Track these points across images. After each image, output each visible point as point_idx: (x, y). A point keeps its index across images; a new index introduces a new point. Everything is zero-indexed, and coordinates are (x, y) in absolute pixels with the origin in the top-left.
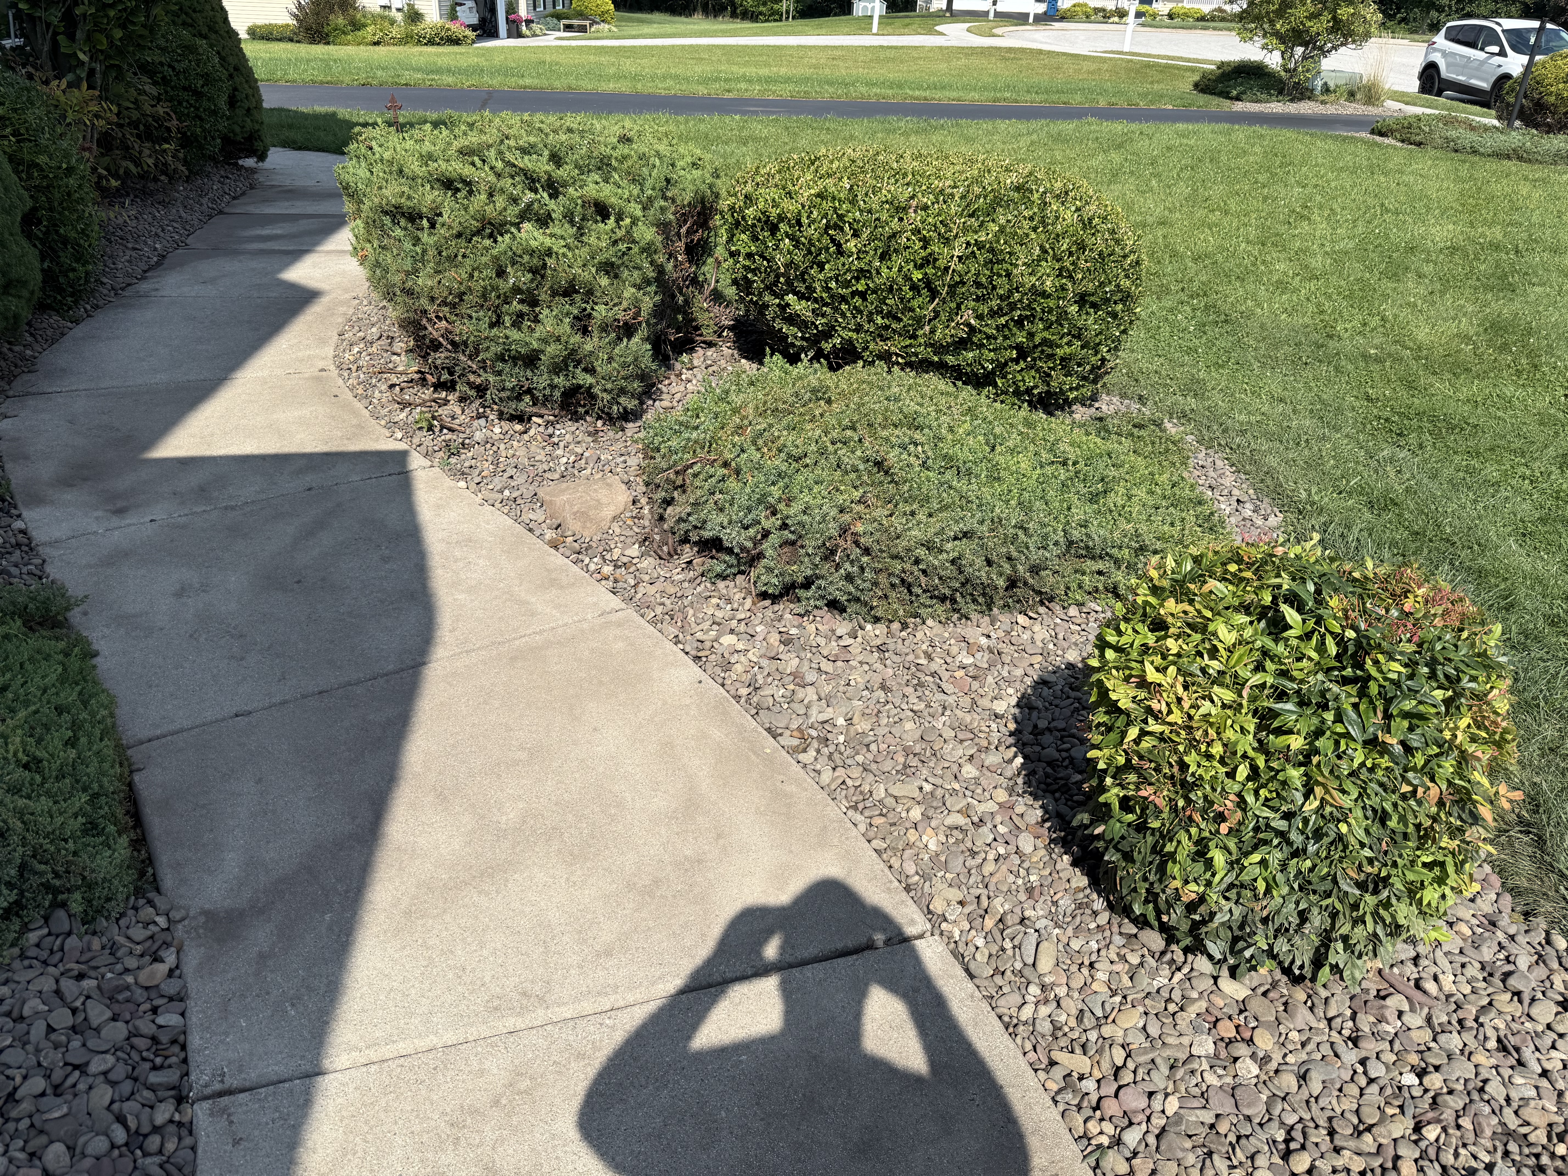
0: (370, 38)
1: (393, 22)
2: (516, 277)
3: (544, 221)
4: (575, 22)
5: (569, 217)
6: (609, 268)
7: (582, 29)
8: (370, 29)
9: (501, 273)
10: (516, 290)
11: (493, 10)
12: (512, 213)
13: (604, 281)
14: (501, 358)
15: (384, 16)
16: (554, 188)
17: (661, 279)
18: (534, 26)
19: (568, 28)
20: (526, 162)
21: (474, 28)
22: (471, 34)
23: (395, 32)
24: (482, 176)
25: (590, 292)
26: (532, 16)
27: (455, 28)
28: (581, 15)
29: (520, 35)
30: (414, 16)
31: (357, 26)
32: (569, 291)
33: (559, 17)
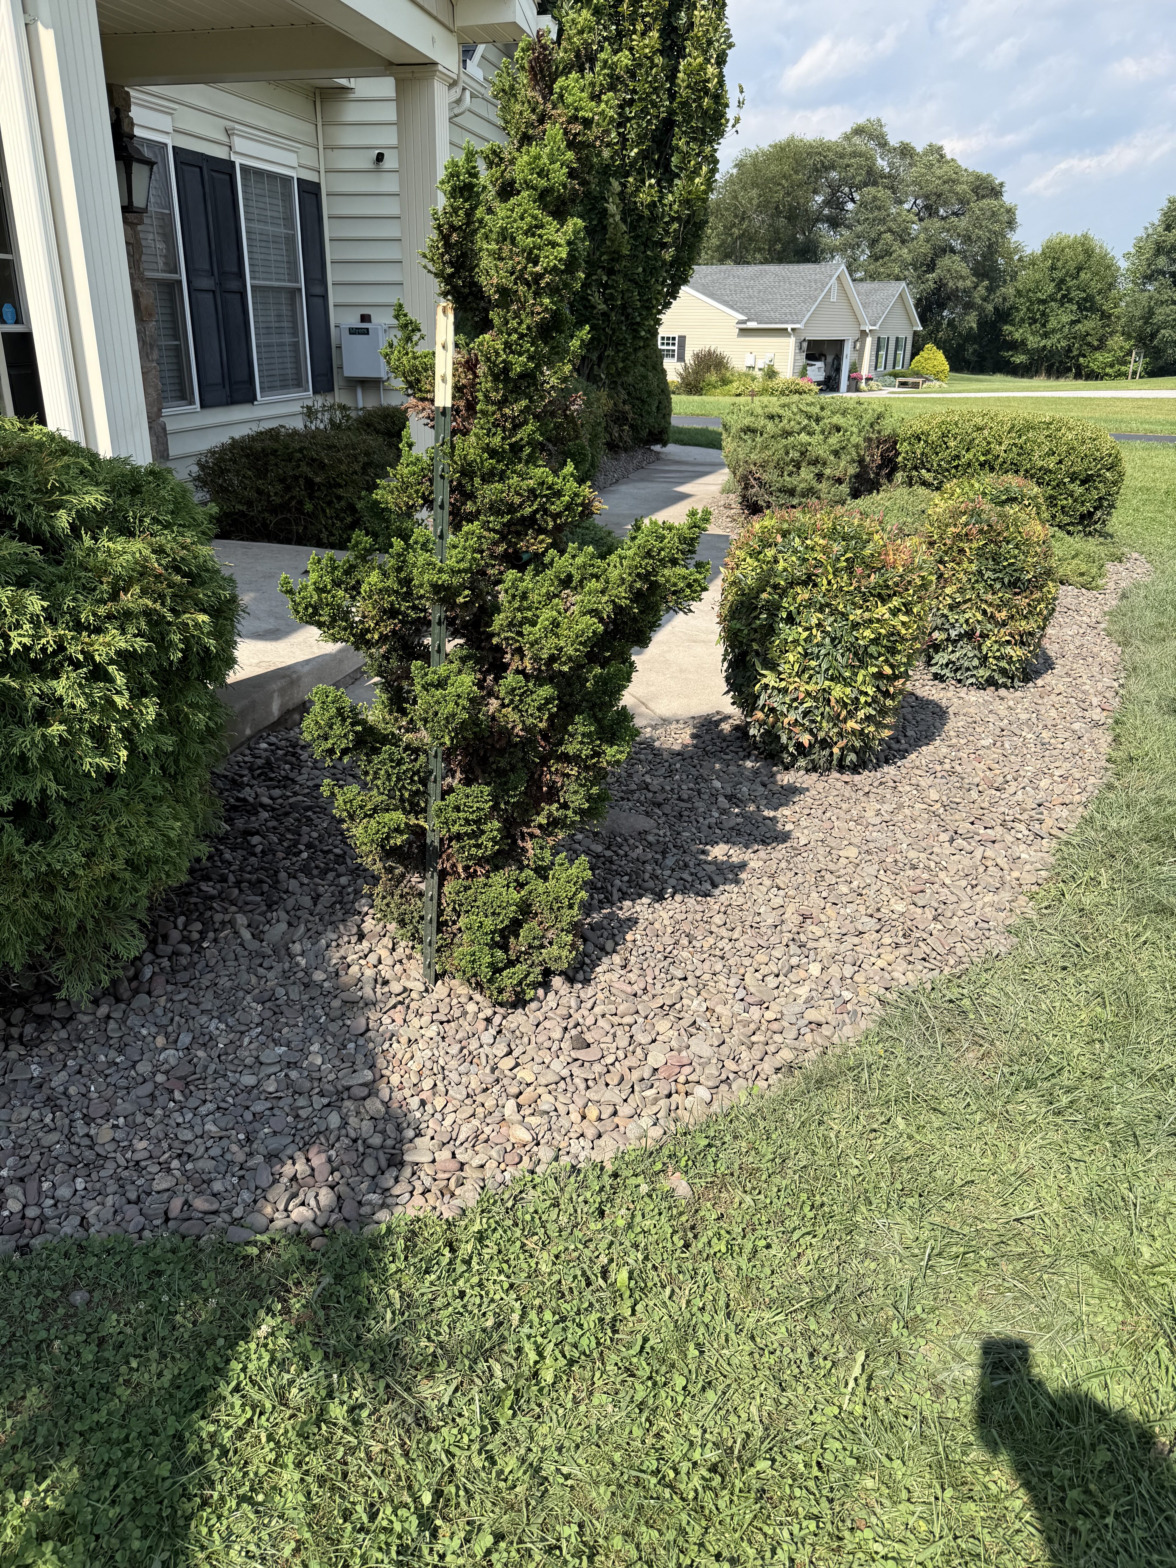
0: (734, 391)
1: (754, 379)
2: (794, 454)
3: (811, 434)
4: (910, 380)
5: (823, 432)
6: (836, 453)
7: (916, 386)
8: (735, 384)
9: (787, 453)
10: (792, 460)
11: (838, 370)
12: (797, 428)
13: (832, 458)
14: (780, 491)
15: (748, 375)
16: (818, 420)
17: (861, 461)
18: (871, 383)
19: (903, 384)
20: (808, 409)
21: (819, 383)
22: (816, 388)
23: (756, 386)
24: (786, 413)
25: (825, 464)
26: (873, 374)
27: (803, 383)
28: (917, 374)
29: (858, 390)
30: (771, 374)
31: (725, 382)
32: (815, 462)
33: (896, 376)
